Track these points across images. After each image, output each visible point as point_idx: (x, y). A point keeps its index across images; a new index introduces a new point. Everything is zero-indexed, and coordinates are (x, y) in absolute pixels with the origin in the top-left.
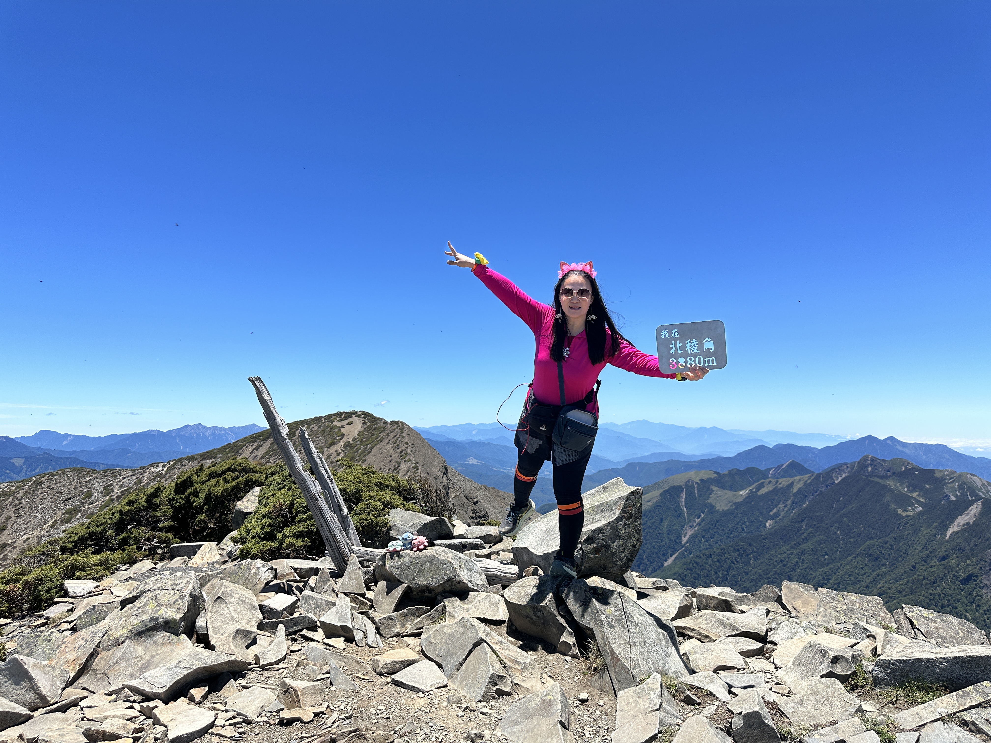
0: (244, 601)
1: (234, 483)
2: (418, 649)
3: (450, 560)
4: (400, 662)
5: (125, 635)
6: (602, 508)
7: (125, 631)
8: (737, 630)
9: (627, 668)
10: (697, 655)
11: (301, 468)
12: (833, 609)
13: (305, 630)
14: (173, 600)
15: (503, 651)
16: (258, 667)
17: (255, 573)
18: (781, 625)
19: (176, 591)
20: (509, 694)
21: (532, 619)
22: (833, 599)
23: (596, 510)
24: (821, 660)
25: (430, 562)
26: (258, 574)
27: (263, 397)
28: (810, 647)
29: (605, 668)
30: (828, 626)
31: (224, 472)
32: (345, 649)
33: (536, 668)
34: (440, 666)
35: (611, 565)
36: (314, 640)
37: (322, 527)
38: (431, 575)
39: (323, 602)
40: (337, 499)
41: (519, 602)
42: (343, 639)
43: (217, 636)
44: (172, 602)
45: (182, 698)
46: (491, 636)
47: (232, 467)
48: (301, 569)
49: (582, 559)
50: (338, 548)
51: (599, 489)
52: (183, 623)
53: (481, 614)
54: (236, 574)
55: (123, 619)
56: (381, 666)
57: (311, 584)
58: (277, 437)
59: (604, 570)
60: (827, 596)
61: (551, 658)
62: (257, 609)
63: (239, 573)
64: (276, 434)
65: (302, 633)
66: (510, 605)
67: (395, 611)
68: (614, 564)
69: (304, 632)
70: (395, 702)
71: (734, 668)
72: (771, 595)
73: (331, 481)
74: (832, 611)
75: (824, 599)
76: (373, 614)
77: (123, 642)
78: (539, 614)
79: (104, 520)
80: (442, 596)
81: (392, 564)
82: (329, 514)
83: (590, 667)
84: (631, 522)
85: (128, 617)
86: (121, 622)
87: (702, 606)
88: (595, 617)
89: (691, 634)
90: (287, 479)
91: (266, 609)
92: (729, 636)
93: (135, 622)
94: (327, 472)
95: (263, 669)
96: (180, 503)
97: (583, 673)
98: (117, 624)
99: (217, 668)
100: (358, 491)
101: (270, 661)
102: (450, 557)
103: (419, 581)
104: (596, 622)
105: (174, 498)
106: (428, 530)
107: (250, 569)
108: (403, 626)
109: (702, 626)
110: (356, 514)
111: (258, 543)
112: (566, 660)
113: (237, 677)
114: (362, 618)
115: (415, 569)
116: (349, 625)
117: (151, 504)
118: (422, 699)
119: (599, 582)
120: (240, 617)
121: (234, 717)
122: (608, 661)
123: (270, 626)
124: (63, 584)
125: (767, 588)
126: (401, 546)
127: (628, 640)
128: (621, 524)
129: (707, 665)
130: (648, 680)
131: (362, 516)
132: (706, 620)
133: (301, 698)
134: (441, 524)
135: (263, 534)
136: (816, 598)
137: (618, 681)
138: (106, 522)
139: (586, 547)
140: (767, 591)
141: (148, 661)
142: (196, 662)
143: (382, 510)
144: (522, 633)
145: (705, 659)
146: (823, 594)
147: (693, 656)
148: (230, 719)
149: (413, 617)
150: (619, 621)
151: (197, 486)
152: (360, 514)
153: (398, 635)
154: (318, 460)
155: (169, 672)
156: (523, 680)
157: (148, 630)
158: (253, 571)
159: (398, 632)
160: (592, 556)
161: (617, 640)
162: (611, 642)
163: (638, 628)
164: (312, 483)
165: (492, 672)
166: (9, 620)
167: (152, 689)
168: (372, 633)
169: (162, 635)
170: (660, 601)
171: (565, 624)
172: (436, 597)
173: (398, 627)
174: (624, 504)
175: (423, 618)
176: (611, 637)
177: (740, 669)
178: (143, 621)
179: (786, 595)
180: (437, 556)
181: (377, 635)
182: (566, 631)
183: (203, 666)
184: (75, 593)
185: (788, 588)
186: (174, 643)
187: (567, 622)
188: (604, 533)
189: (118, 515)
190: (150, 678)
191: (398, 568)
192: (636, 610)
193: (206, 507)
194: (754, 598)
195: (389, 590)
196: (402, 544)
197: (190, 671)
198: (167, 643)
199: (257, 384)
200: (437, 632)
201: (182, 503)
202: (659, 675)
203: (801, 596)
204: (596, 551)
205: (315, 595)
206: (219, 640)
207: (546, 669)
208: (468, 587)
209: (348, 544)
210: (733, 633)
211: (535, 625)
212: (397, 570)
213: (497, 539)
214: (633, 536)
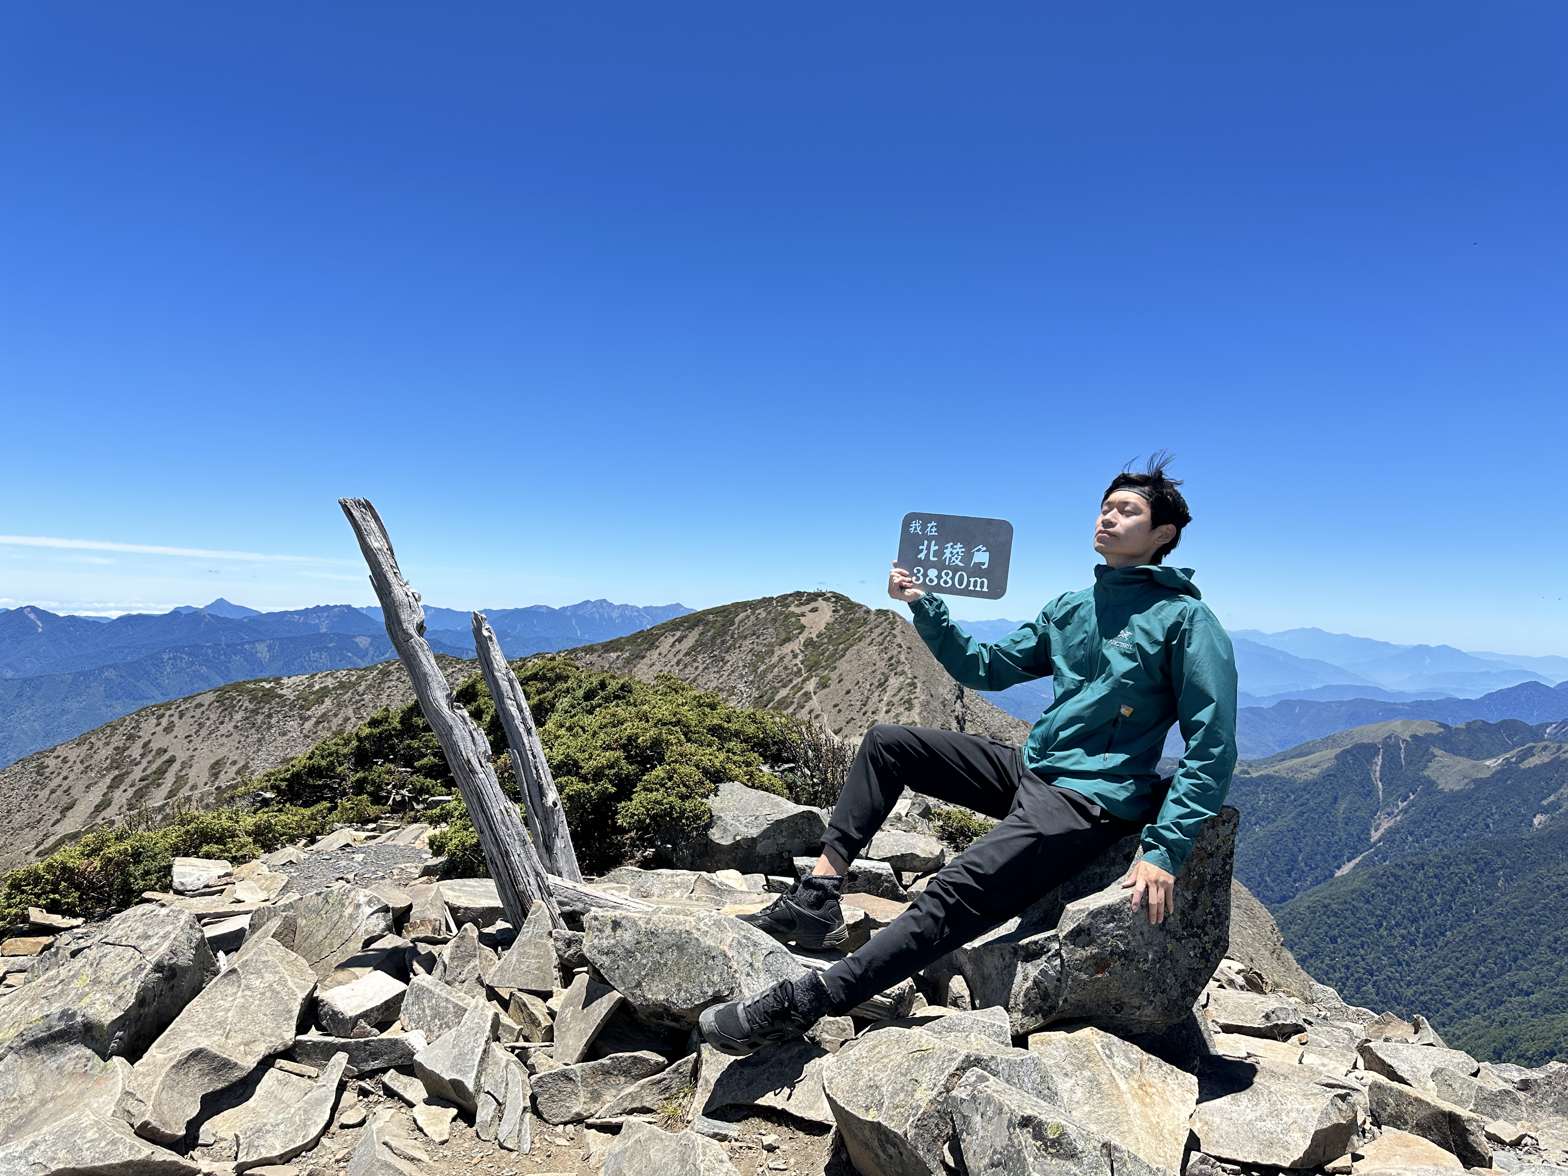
3: (726, 948)
5: (6, 1045)
7: (14, 1032)
11: (443, 702)
13: (392, 1071)
14: (121, 975)
19: (136, 954)
25: (680, 948)
26: (356, 919)
27: (367, 544)
32: (444, 1142)
36: (404, 1101)
37: (482, 832)
38: (677, 980)
40: (537, 771)
42: (454, 1111)
44: (117, 980)
50: (514, 882)
52: (120, 1031)
54: (318, 913)
57: (444, 958)
58: (396, 632)
59: (1118, 1012)
62: (293, 1006)
63: (323, 912)
64: (394, 625)
65: (382, 1078)
67: (583, 1058)
68: (1146, 998)
69: (390, 1076)
73: (529, 732)
76: (537, 1055)
81: (596, 941)
84: (1201, 895)
91: (321, 1010)
93: (38, 1015)
94: (521, 711)
101: (265, 1154)
102: (728, 942)
103: (649, 990)
106: (784, 833)
107: (343, 905)
114: (510, 1064)
115: (644, 961)
116: (471, 1081)
123: (313, 1052)
134: (810, 825)
138: (336, 752)
139: (1072, 951)
143: (700, 785)
149: (622, 1079)
153: (579, 1120)
154: (505, 685)
157: (53, 1038)
158: (349, 911)
159: (578, 1114)
164: (467, 734)
168: (517, 1108)
169: (77, 1052)
173: (582, 1100)
175: (642, 1087)
178: (47, 1016)
180: (696, 934)
181: (528, 1113)
191: (607, 954)
195: (591, 997)
199: (356, 514)
209: (537, 874)
212: (604, 958)
214: (1205, 930)
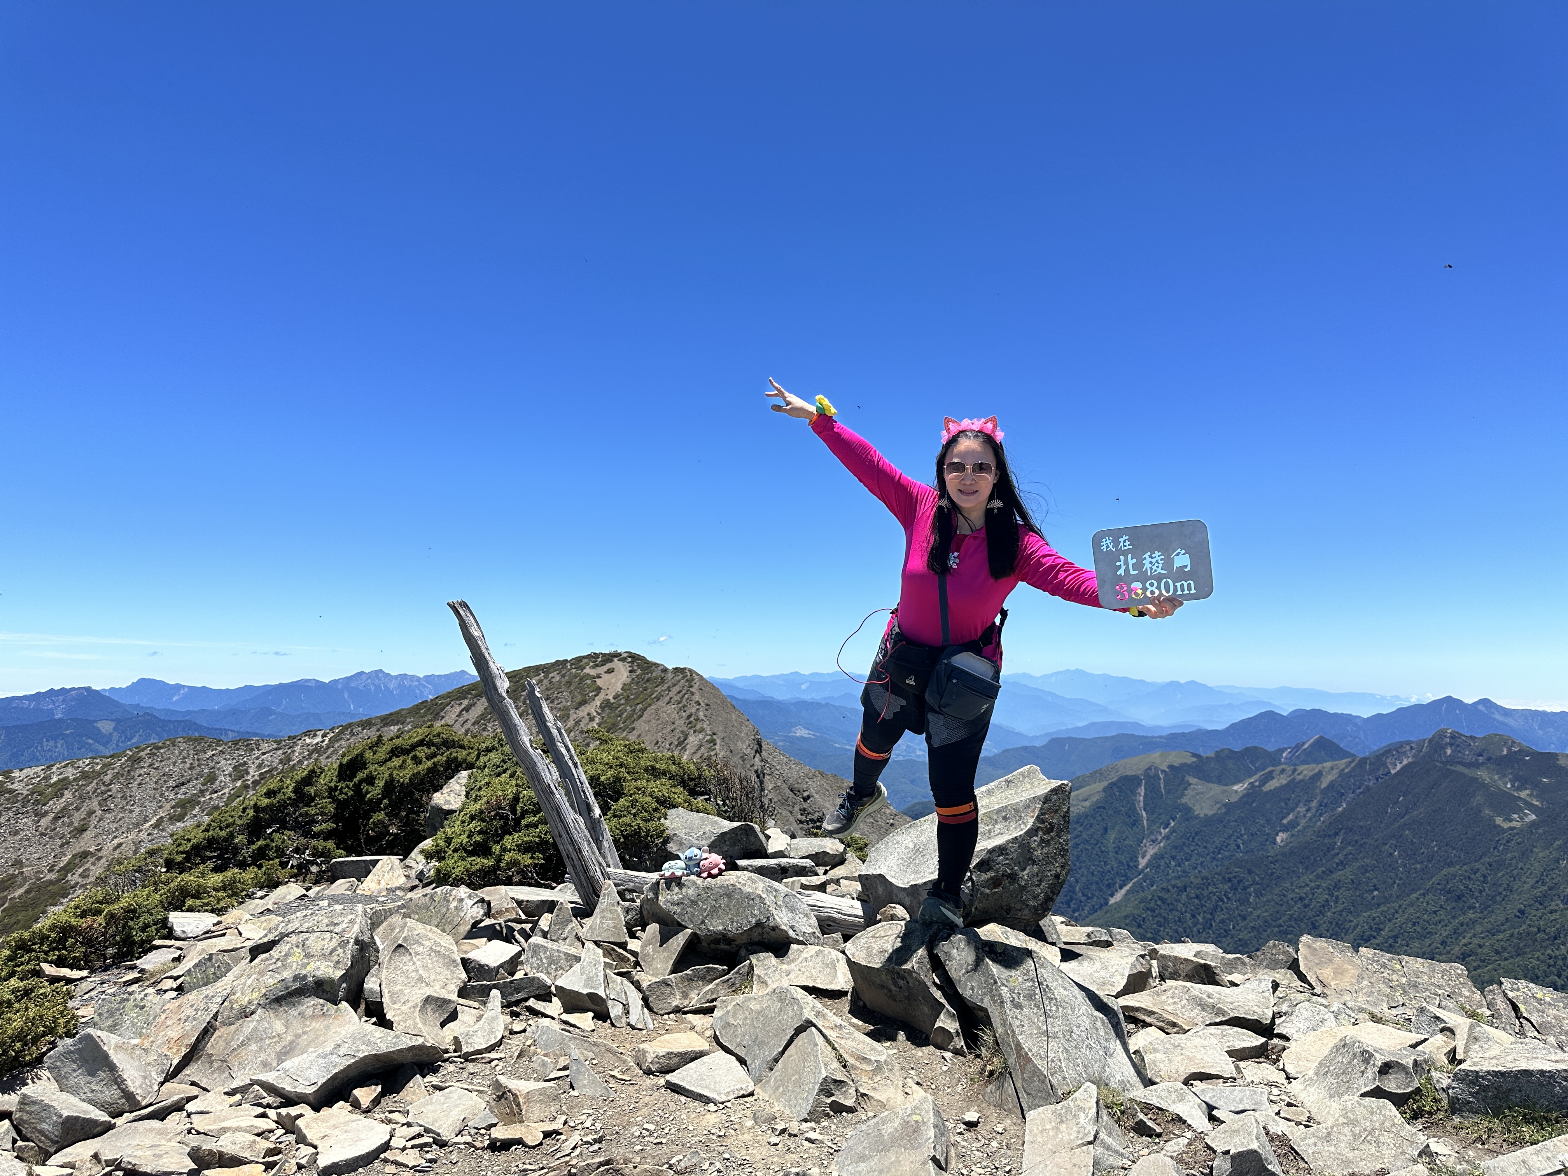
0: (439, 952)
1: (429, 764)
2: (709, 1033)
3: (760, 893)
4: (679, 1055)
5: (256, 1002)
6: (1004, 814)
7: (256, 995)
8: (1224, 1015)
9: (1042, 1073)
10: (1157, 1054)
11: (529, 745)
12: (1384, 982)
13: (532, 999)
14: (330, 949)
15: (842, 1042)
16: (459, 1057)
17: (456, 908)
18: (1297, 1007)
19: (334, 935)
20: (851, 1110)
21: (890, 990)
22: (1384, 966)
23: (995, 817)
24: (1363, 1068)
25: (729, 895)
26: (461, 909)
27: (470, 633)
28: (1344, 1046)
29: (1006, 1073)
30: (1376, 1011)
31: (414, 747)
32: (594, 1030)
33: (895, 1069)
34: (742, 1061)
35: (1018, 906)
36: (546, 1016)
37: (560, 836)
38: (730, 916)
39: (561, 955)
40: (585, 793)
41: (869, 962)
42: (591, 1014)
43: (396, 1006)
44: (328, 952)
45: (341, 1103)
46: (824, 1016)
47: (427, 739)
48: (528, 901)
49: (972, 895)
50: (586, 870)
51: (1000, 784)
52: (344, 985)
53: (810, 981)
54: (427, 908)
55: (254, 976)
56: (649, 1060)
57: (543, 927)
58: (492, 695)
59: (1008, 914)
60: (1374, 961)
61: (920, 1054)
62: (458, 965)
63: (432, 908)
64: (490, 690)
65: (527, 1004)
66: (855, 967)
67: (673, 972)
68: (1024, 904)
69: (531, 1002)
70: (671, 1118)
71: (1218, 1077)
72: (1281, 957)
73: (576, 765)
74: (1382, 986)
75: (1370, 967)
76: (638, 975)
77: (253, 1013)
78: (901, 983)
79: (231, 820)
80: (747, 950)
81: (669, 897)
82: (571, 816)
83: (983, 1070)
84: (1052, 838)
85: (261, 974)
86: (249, 982)
87: (1167, 974)
88: (992, 990)
89: (1148, 1020)
90: (509, 759)
91: (472, 965)
92: (1210, 1025)
93: (271, 981)
94: (568, 750)
95: (467, 1060)
96: (346, 794)
97: (971, 1079)
98: (245, 983)
99: (395, 1056)
100: (618, 779)
101: (478, 1047)
102: (761, 888)
103: (711, 925)
104: (992, 997)
105: (336, 787)
106: (727, 843)
107: (448, 901)
108: (685, 996)
109: (1166, 1007)
110: (615, 816)
111: (463, 859)
112: (943, 1057)
113: (426, 1071)
114: (622, 983)
115: (705, 907)
116: (601, 993)
117: (302, 797)
118: (714, 1115)
119: (1000, 933)
120: (433, 977)
121: (420, 1135)
122: (1012, 1061)
123: (478, 992)
124: (167, 919)
125: (1274, 945)
126: (683, 869)
127: (1045, 1028)
128: (1035, 841)
129: (1174, 1071)
130: (1076, 1094)
131: (624, 819)
132: (1173, 997)
133: (524, 1108)
134: (747, 835)
135: (471, 845)
136: (1354, 965)
137: (1028, 1094)
138: (234, 823)
139: (979, 876)
140: (1274, 952)
141: (291, 1043)
142: (363, 1047)
143: (655, 810)
144: (874, 1012)
145: (1170, 1061)
146: (1368, 959)
147: (1151, 1056)
148: (413, 1138)
149: (701, 983)
150: (1030, 997)
151: (372, 768)
152: (620, 817)
153: (677, 1010)
154: (555, 732)
155: (321, 1061)
156: (874, 1089)
157: (291, 994)
158: (453, 905)
159: (677, 1006)
160: (987, 891)
161: (1026, 1028)
162: (1017, 1031)
163: (1060, 1009)
164: (545, 767)
165: (825, 1074)
166: (85, 973)
167: (295, 1088)
168: (637, 1007)
169: (312, 1002)
170: (1098, 965)
171: (943, 1000)
172: (738, 951)
173: (678, 997)
174: (1041, 809)
175: (717, 985)
176: (1018, 1023)
177: (1228, 1079)
178: (283, 980)
179: (1305, 958)
180: (739, 886)
181: (645, 1009)
182: (945, 1010)
183: (374, 1052)
184: (184, 932)
185: (1310, 947)
186: (330, 1015)
187: (945, 996)
188: (1007, 854)
189: (251, 812)
190: (291, 1070)
191: (678, 905)
192: (1057, 980)
193: (386, 801)
194: (1253, 962)
195: (665, 938)
196: (684, 866)
197: (353, 1061)
198: (320, 1016)
199: (461, 612)
200: (738, 1007)
201: (349, 794)
202: (1094, 1087)
203: (1330, 961)
204: (995, 882)
205: (549, 944)
206: (398, 1012)
207: (912, 1072)
208: (788, 937)
209: (600, 864)
210: (1218, 1020)
211: (895, 1000)
212: (676, 907)
213: (837, 859)
214: (1055, 859)
